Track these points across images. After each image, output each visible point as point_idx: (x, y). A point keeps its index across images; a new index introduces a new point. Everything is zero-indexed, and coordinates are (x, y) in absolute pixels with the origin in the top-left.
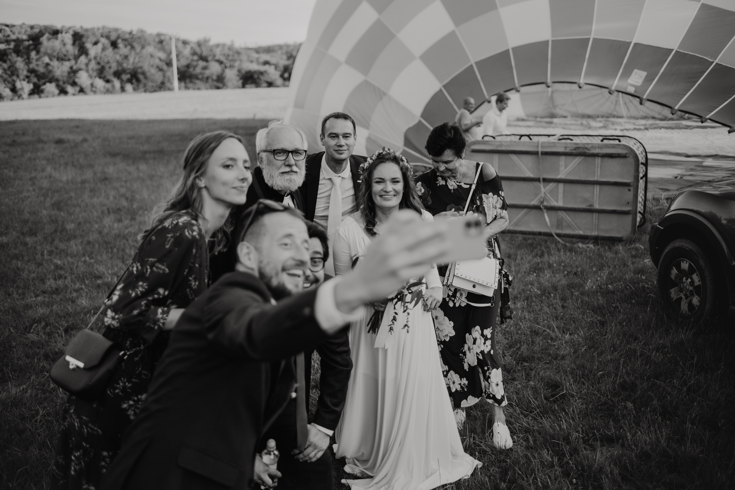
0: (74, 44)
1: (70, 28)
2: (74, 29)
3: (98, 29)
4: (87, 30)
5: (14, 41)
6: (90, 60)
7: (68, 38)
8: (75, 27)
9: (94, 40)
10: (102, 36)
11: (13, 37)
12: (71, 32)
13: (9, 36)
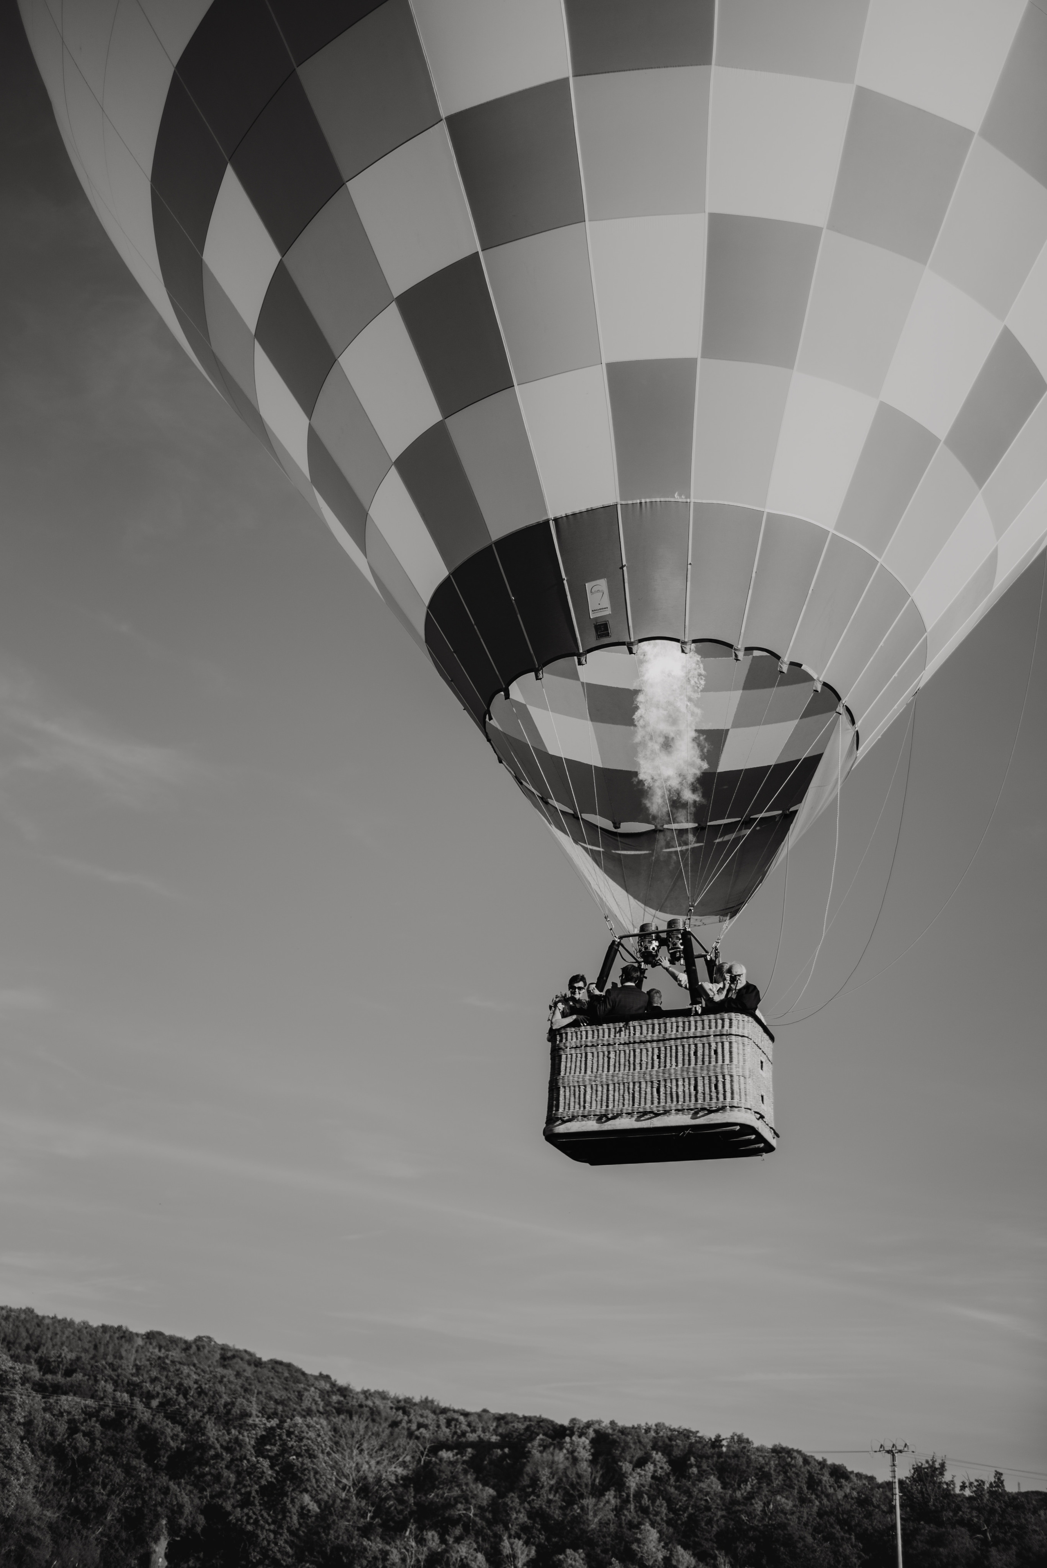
0: (593, 1462)
1: (588, 1425)
2: (596, 1426)
3: (648, 1430)
4: (624, 1431)
5: (472, 1445)
6: (626, 1501)
7: (583, 1445)
8: (599, 1422)
9: (639, 1454)
10: (654, 1448)
11: (472, 1437)
12: (591, 1433)
13: (464, 1434)
